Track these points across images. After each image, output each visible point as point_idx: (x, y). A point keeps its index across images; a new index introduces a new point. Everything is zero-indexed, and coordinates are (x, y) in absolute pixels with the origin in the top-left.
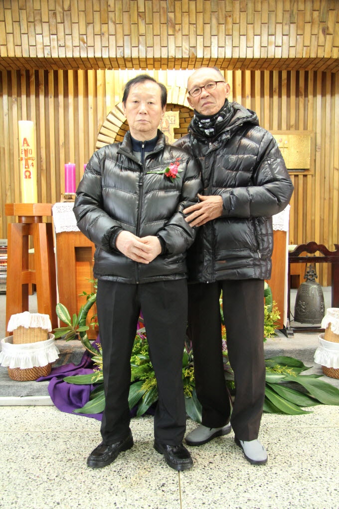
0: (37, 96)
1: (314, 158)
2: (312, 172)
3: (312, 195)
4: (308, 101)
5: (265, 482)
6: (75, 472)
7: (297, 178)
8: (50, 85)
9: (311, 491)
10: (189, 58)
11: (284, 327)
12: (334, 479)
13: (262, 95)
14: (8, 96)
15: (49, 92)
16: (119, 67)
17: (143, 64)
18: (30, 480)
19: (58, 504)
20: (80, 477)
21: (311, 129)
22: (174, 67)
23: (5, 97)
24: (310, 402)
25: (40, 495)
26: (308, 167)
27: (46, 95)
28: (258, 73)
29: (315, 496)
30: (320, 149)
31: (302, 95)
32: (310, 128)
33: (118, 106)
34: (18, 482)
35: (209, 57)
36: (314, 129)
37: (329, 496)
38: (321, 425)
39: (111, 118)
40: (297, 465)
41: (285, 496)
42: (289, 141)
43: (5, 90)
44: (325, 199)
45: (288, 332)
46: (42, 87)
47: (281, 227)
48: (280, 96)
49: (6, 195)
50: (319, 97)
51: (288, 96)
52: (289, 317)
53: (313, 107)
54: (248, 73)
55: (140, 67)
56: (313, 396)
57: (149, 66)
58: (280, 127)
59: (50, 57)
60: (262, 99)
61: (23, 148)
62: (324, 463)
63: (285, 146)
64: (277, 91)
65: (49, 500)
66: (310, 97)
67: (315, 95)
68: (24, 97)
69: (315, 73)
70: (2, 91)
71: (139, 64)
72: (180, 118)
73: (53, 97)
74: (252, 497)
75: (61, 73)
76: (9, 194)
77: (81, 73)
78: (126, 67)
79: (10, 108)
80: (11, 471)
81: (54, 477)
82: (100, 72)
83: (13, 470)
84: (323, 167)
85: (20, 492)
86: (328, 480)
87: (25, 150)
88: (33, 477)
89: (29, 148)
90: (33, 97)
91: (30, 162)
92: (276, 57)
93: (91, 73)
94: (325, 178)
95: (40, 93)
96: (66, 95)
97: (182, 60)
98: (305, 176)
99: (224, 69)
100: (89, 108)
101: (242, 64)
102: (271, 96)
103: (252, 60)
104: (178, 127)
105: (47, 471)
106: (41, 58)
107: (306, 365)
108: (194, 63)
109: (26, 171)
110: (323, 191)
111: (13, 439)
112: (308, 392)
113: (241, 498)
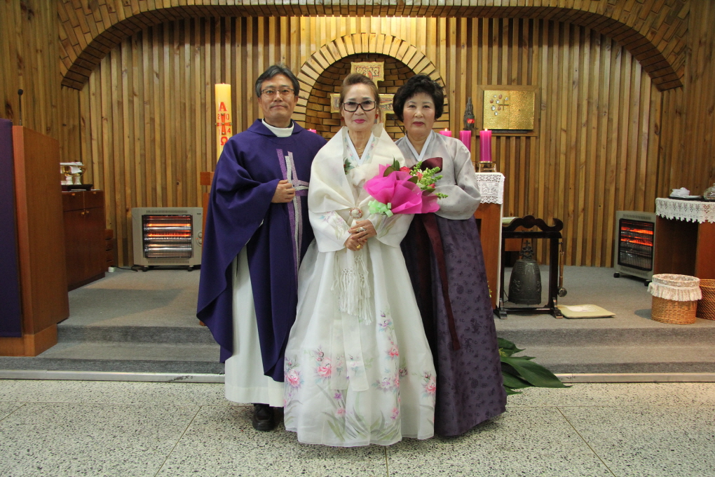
0: (223, 44)
1: (538, 117)
2: (536, 134)
3: (535, 160)
4: (533, 52)
5: (469, 451)
6: (283, 441)
7: (518, 140)
8: (237, 32)
9: (512, 458)
10: (397, 6)
11: (496, 307)
12: (535, 450)
13: (480, 44)
14: (191, 45)
15: (237, 40)
16: (317, 14)
17: (343, 11)
18: (242, 446)
19: (271, 465)
20: (288, 445)
21: (536, 84)
22: (380, 14)
23: (187, 46)
24: (520, 384)
25: (254, 457)
26: (532, 128)
27: (233, 43)
28: (475, 21)
29: (515, 463)
30: (547, 107)
31: (525, 45)
32: (534, 83)
33: (315, 55)
34: (230, 447)
35: (419, 4)
36: (539, 83)
37: (528, 462)
38: (529, 405)
39: (306, 69)
40: (501, 439)
41: (487, 462)
42: (509, 98)
43: (187, 38)
44: (550, 165)
45: (501, 313)
46: (229, 34)
47: (495, 200)
48: (500, 46)
49: (186, 157)
50: (545, 48)
51: (510, 45)
52: (502, 296)
53: (538, 58)
54: (464, 21)
55: (341, 14)
56: (523, 378)
57: (351, 13)
58: (499, 81)
59: (240, 4)
60: (480, 49)
61: (220, 113)
62: (528, 437)
63: (506, 103)
64: (497, 39)
65: (262, 462)
66: (535, 47)
67: (540, 45)
68: (208, 46)
69: (541, 22)
70: (184, 39)
71: (340, 11)
72: (385, 69)
73: (240, 46)
74: (454, 463)
75: (250, 20)
76: (189, 155)
77: (272, 19)
78: (325, 13)
79: (193, 59)
80: (222, 438)
81: (264, 444)
82: (294, 19)
83: (223, 437)
84: (548, 127)
85: (234, 455)
86: (529, 450)
87: (222, 115)
88: (243, 443)
89: (226, 113)
90: (218, 46)
91: (227, 128)
92: (495, 5)
93: (284, 19)
94: (551, 140)
95: (226, 41)
96: (255, 44)
97: (389, 7)
98: (528, 138)
99: (437, 16)
100: (282, 59)
101: (457, 12)
102: (490, 45)
103: (469, 8)
104: (383, 80)
105: (256, 440)
106: (231, 6)
107: (518, 347)
108: (402, 10)
109: (222, 138)
110: (548, 155)
111: (219, 412)
112: (519, 374)
113: (444, 464)
